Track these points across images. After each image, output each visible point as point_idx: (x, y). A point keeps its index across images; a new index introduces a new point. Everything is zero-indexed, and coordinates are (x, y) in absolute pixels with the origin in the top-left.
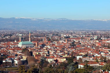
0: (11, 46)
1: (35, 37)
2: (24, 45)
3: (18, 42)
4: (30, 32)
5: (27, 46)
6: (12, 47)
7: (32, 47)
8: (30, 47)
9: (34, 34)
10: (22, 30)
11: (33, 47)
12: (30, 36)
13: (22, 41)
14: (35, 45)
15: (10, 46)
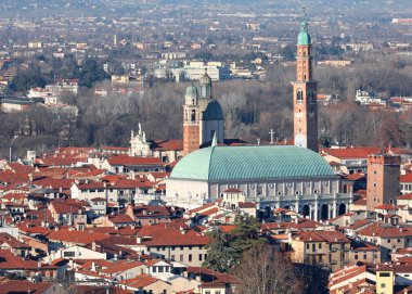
0: (89, 196)
1: (362, 98)
2: (234, 185)
3: (171, 155)
4: (302, 39)
5: (271, 194)
6: (101, 208)
7: (324, 213)
8: (305, 210)
9: (357, 57)
10: (218, 16)
11: (342, 210)
12: (300, 86)
13: (206, 144)
14: (360, 185)
15: (76, 193)
